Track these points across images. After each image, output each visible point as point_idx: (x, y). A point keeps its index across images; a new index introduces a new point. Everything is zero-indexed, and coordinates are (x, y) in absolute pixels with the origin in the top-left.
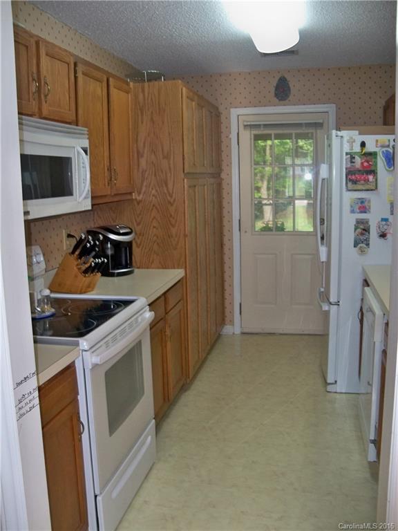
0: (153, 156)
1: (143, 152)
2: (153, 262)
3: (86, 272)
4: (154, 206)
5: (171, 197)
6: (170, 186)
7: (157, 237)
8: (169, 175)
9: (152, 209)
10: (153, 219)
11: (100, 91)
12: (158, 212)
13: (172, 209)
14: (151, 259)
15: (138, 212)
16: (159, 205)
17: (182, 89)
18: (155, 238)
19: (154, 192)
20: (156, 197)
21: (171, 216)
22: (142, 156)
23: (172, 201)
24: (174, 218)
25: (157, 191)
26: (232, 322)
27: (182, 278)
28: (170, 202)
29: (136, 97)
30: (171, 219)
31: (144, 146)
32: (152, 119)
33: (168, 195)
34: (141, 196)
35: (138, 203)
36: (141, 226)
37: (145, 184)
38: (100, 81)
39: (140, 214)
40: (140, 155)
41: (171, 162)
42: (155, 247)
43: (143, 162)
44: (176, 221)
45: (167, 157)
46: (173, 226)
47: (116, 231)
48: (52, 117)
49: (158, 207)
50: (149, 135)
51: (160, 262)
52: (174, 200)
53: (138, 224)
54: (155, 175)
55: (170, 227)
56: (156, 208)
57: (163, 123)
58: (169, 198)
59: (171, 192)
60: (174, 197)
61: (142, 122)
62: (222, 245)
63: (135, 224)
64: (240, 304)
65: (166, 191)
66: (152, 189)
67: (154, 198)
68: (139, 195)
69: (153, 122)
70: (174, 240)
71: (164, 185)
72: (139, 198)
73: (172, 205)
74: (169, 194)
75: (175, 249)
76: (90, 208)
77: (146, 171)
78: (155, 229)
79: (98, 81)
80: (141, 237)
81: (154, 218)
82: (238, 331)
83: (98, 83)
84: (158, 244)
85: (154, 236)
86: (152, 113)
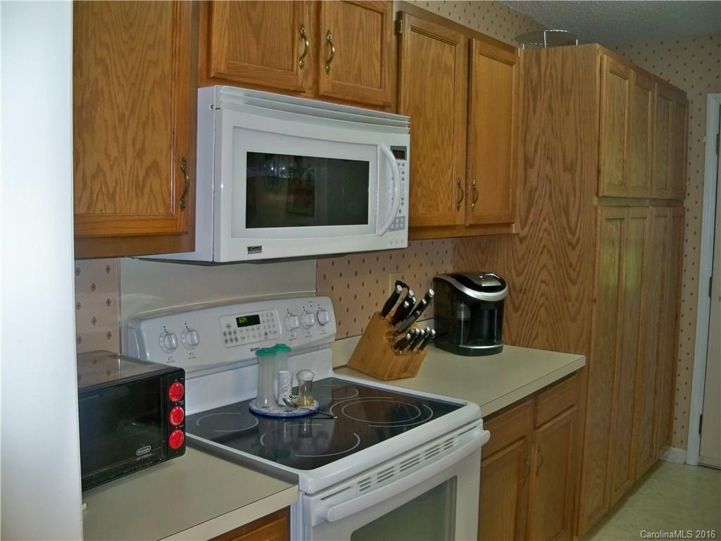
0: (548, 168)
1: (534, 160)
2: (536, 337)
3: (400, 345)
4: (545, 246)
5: (573, 234)
6: (573, 218)
7: (547, 298)
8: (572, 199)
9: (542, 253)
10: (542, 269)
11: (452, 59)
12: (551, 257)
13: (573, 255)
14: (534, 333)
15: (520, 256)
16: (553, 245)
17: (601, 59)
18: (543, 299)
19: (546, 224)
20: (549, 234)
21: (571, 265)
22: (532, 166)
23: (574, 241)
24: (574, 270)
25: (550, 223)
26: (684, 444)
27: (581, 369)
28: (570, 244)
29: (527, 70)
30: (571, 272)
31: (536, 151)
32: (550, 106)
33: (567, 231)
34: (526, 230)
35: (521, 240)
36: (522, 278)
37: (533, 210)
38: (452, 43)
39: (523, 258)
40: (528, 163)
41: (577, 179)
42: (543, 314)
43: (533, 174)
44: (578, 275)
45: (570, 169)
46: (573, 283)
47: (476, 282)
48: (339, 96)
49: (552, 250)
50: (544, 133)
51: (547, 340)
52: (578, 241)
53: (519, 274)
54: (550, 197)
55: (569, 284)
56: (549, 251)
57: (567, 113)
58: (569, 236)
59: (573, 227)
60: (577, 235)
61: (535, 112)
62: (677, 316)
63: (514, 272)
64: (701, 417)
65: (566, 226)
66: (545, 220)
67: (546, 234)
68: (523, 228)
69: (552, 112)
70: (573, 305)
71: (563, 215)
72: (523, 233)
73: (574, 248)
74: (570, 228)
75: (574, 320)
76: (405, 245)
77: (536, 189)
78: (543, 285)
79: (446, 42)
80: (521, 295)
81: (545, 266)
82: (693, 459)
83: (447, 46)
84: (546, 309)
85: (542, 295)
86: (550, 97)
